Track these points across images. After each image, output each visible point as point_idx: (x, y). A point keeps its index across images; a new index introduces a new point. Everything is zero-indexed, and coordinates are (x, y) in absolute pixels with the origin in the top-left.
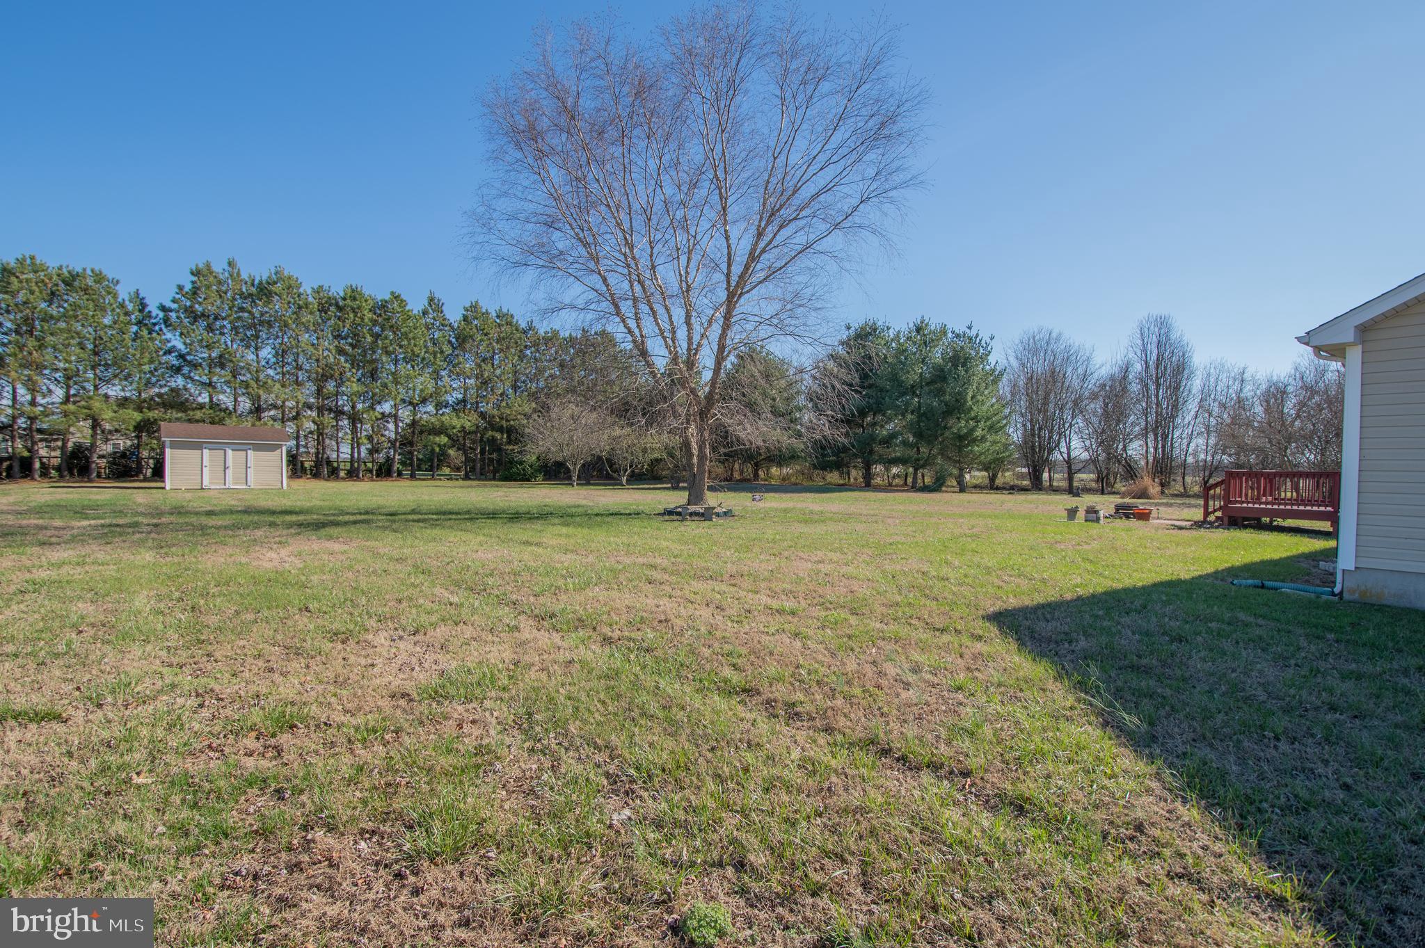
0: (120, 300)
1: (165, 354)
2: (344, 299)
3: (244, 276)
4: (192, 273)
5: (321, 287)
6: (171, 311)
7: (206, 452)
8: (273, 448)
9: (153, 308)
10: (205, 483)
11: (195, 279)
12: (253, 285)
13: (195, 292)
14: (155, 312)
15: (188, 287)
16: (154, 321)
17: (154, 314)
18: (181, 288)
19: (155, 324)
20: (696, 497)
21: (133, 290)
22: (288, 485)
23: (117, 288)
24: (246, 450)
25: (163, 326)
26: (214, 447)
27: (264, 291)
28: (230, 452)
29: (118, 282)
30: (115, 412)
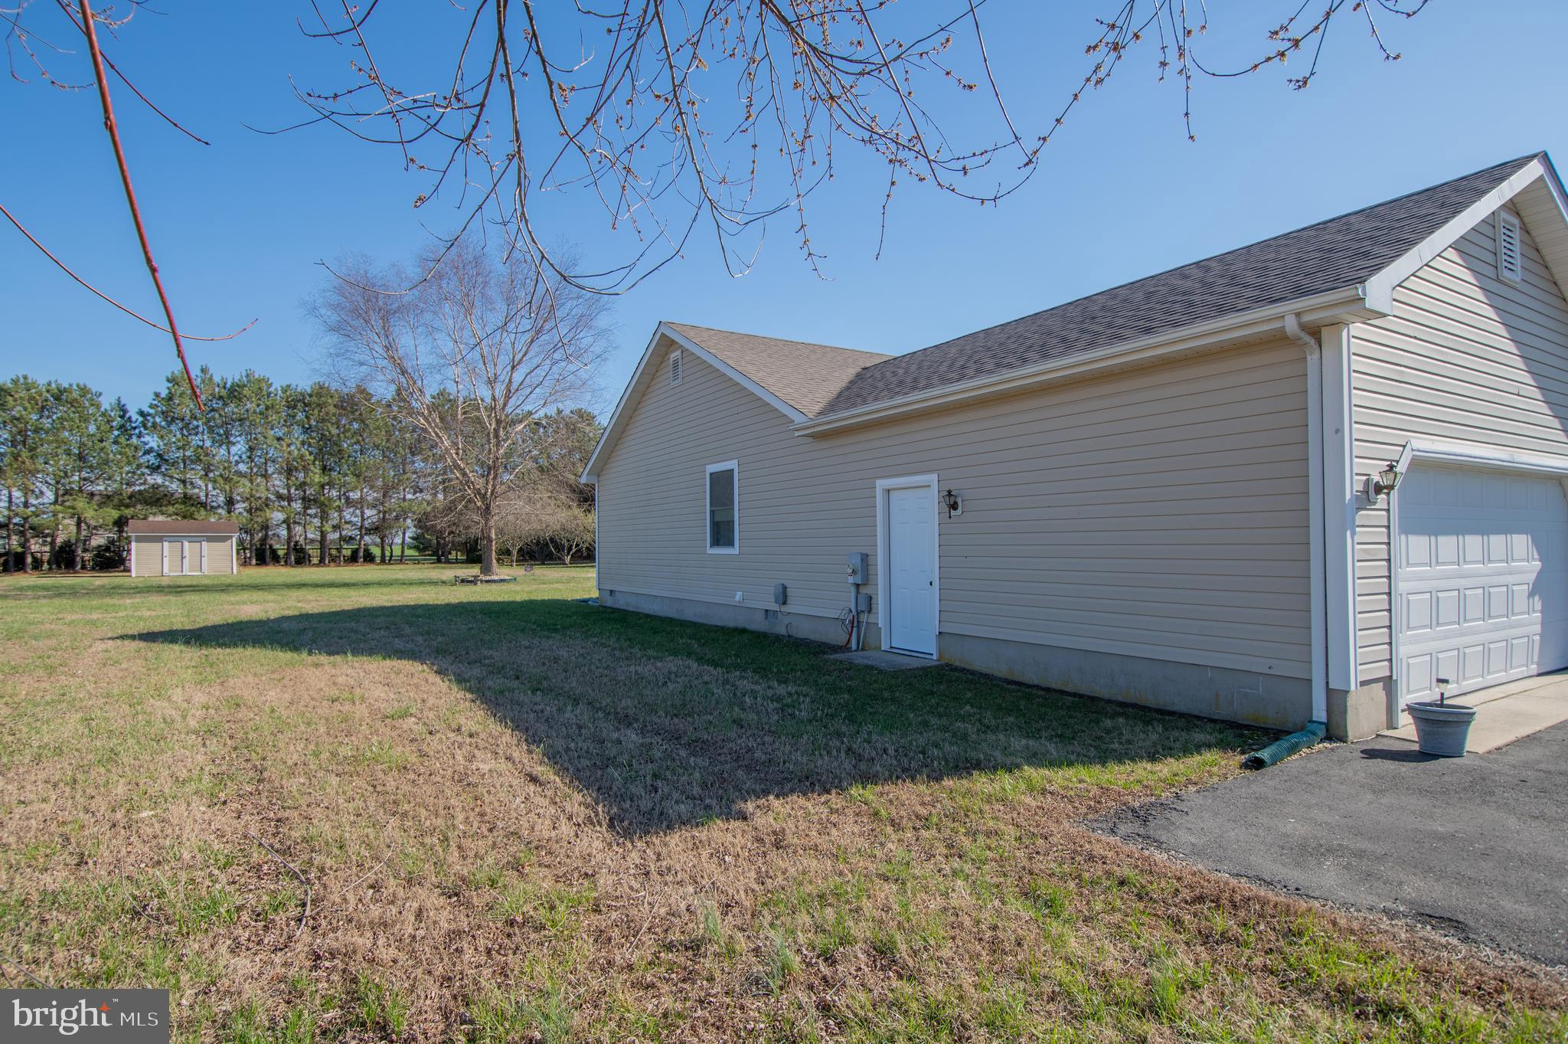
0: (102, 410)
1: (144, 454)
2: (311, 396)
3: (217, 379)
4: (168, 380)
5: (289, 386)
6: (149, 415)
7: (166, 544)
8: (224, 539)
9: (133, 413)
10: (165, 571)
11: (170, 385)
12: (225, 388)
13: (170, 398)
14: (135, 417)
15: (164, 393)
16: (134, 425)
17: (134, 419)
18: (157, 395)
19: (135, 428)
20: (487, 570)
21: (114, 401)
22: (239, 572)
23: (100, 399)
24: (201, 542)
25: (142, 429)
26: (172, 540)
27: (234, 393)
28: (186, 544)
29: (100, 394)
30: (96, 510)
